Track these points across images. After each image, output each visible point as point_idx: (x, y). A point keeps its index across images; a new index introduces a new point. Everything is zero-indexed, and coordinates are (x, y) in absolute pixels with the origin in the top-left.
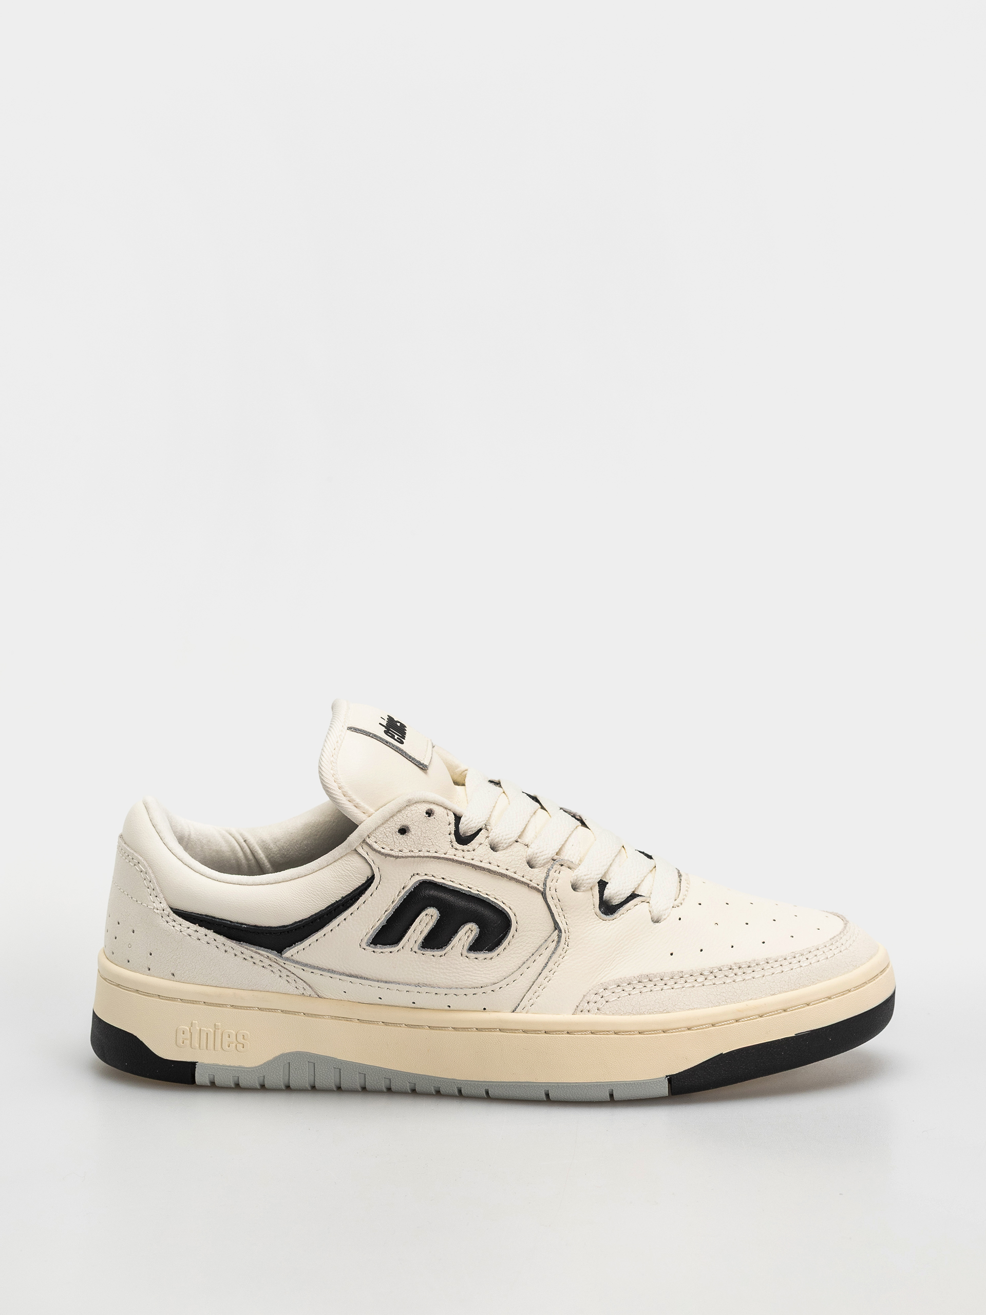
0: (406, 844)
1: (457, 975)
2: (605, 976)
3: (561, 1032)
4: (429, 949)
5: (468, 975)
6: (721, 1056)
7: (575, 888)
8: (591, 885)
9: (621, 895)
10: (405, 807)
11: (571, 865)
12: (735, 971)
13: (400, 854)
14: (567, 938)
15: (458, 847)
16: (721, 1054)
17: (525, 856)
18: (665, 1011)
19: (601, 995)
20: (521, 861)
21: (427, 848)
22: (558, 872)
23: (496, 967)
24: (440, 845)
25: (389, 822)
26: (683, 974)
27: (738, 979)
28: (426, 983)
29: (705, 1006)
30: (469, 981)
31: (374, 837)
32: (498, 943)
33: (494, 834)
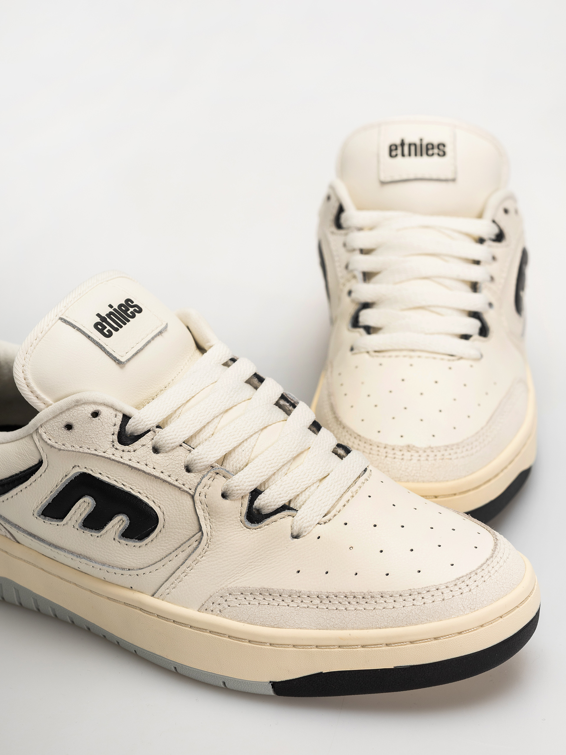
0: (68, 440)
1: (110, 555)
2: (234, 581)
3: (185, 625)
4: (88, 529)
5: (118, 557)
6: (320, 675)
7: (224, 496)
8: (242, 495)
9: (271, 506)
10: (74, 407)
11: (227, 475)
12: (349, 600)
13: (63, 447)
14: (209, 540)
15: (118, 447)
16: (321, 673)
17: (183, 461)
18: (276, 626)
19: (225, 598)
20: (177, 465)
21: (87, 446)
22: (212, 479)
23: (142, 555)
24: (100, 444)
25: (58, 418)
26: (301, 594)
27: (351, 607)
28: (86, 555)
29: (313, 628)
30: (119, 562)
31: (45, 427)
32: (147, 535)
33: (159, 437)
